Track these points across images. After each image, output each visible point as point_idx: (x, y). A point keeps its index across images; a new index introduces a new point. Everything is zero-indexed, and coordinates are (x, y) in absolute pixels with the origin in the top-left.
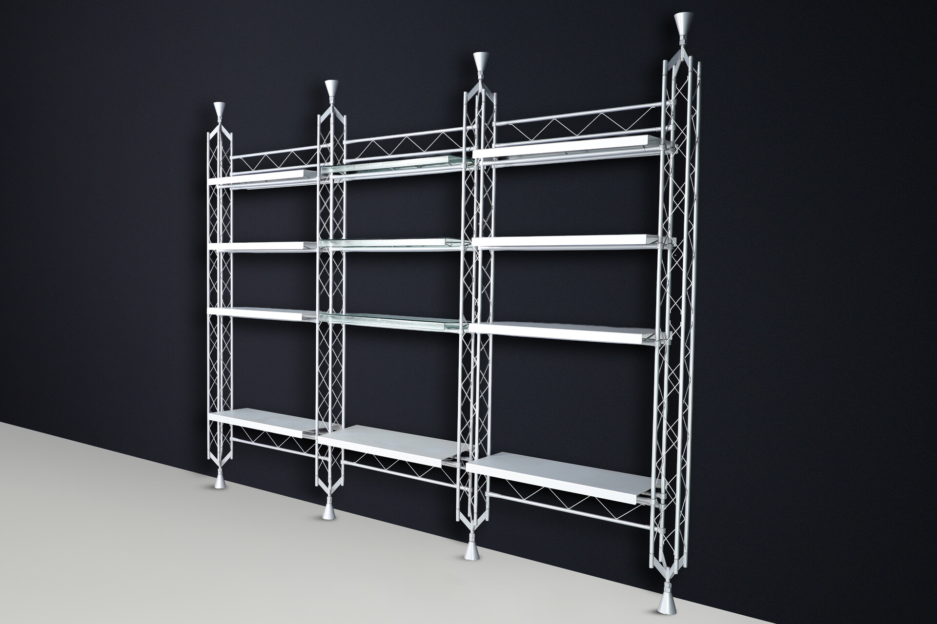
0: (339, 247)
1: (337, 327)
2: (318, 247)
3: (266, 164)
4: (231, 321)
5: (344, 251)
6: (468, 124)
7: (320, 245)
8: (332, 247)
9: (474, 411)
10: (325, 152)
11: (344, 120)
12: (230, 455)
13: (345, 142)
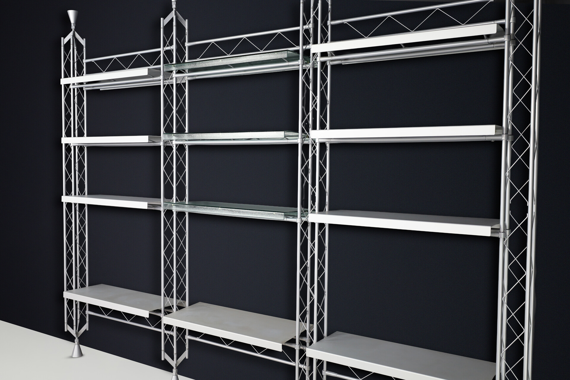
0: (182, 140)
1: (181, 215)
2: (162, 141)
3: (116, 66)
4: (86, 208)
5: (187, 143)
6: (304, 24)
7: (164, 139)
8: (175, 141)
9: (311, 296)
10: (168, 53)
11: (186, 24)
12: (86, 327)
13: (187, 44)
